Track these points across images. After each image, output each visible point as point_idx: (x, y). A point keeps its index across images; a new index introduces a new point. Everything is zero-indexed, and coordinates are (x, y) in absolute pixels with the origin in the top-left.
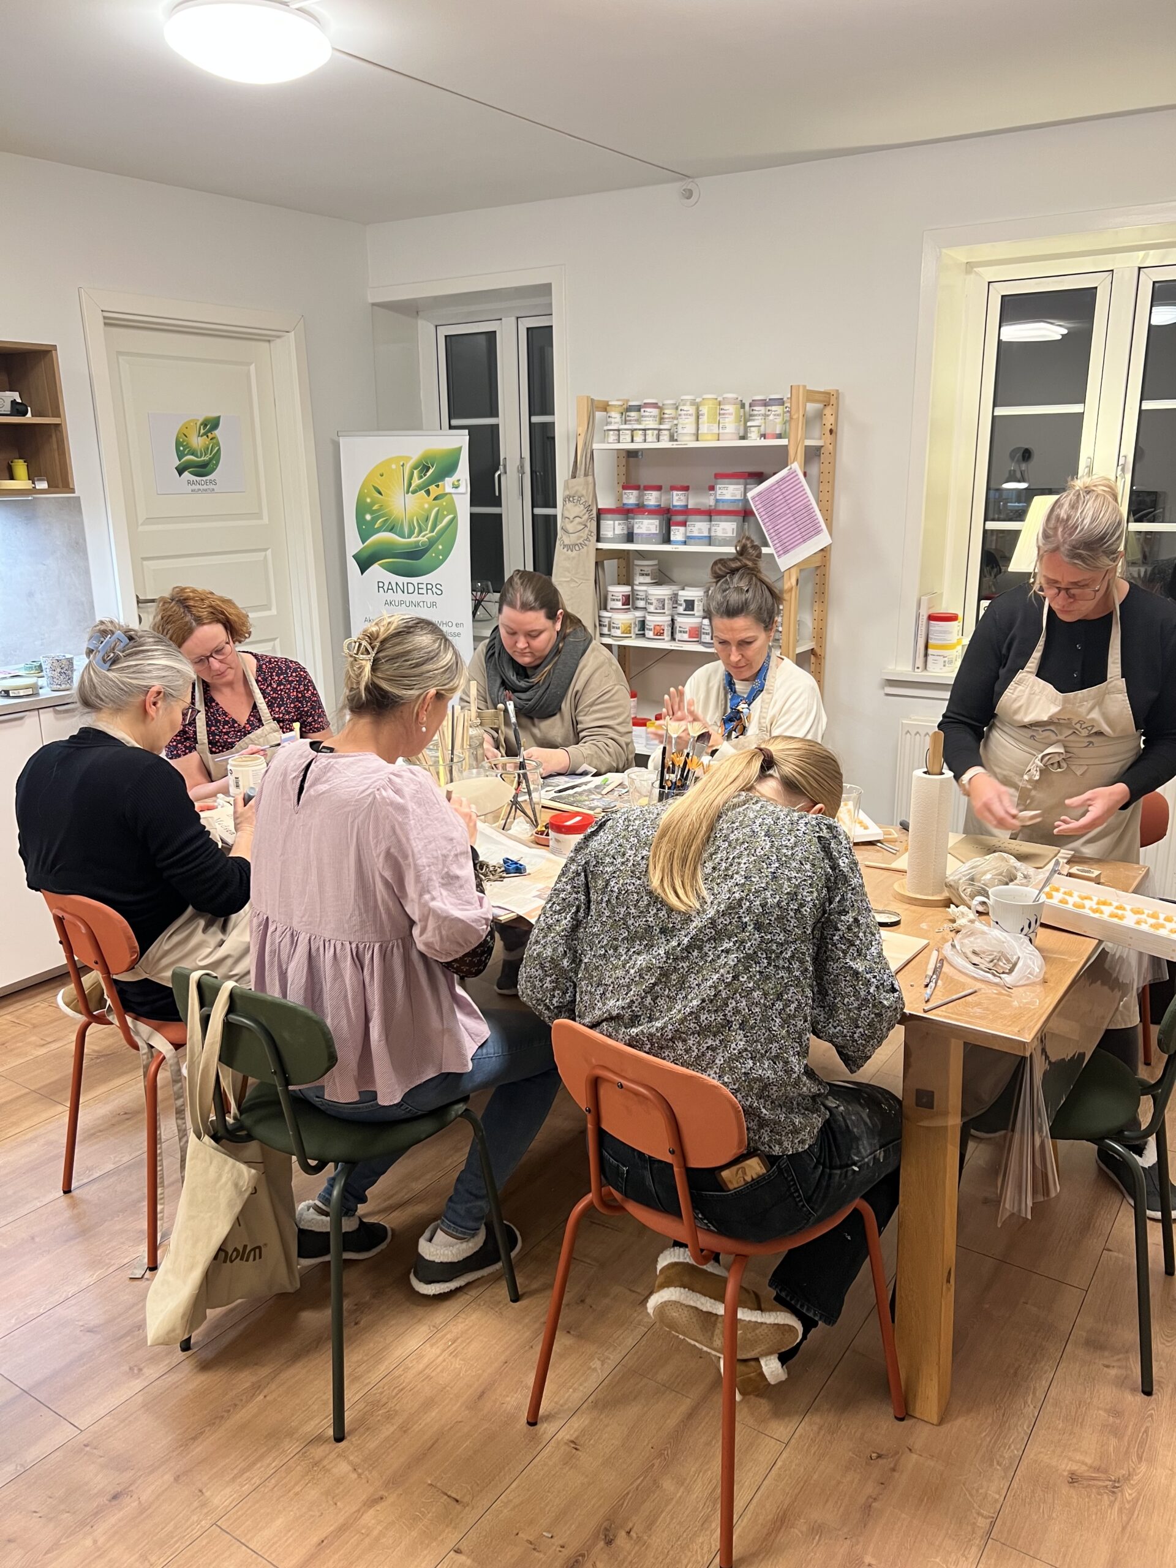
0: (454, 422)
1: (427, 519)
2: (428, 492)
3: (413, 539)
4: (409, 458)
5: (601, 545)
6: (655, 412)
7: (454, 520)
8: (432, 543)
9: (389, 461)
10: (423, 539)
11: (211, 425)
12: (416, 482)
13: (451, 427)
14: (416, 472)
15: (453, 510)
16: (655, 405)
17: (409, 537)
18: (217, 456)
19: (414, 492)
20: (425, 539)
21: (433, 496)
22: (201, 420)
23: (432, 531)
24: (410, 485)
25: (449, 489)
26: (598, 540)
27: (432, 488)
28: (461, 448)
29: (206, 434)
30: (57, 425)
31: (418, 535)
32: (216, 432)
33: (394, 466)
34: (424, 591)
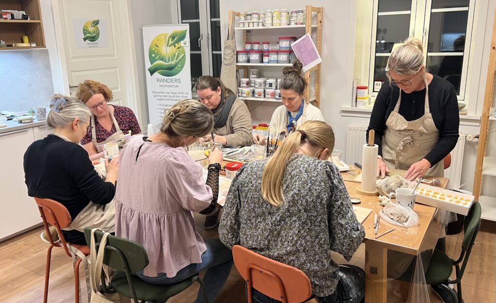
0: (183, 21)
1: (175, 56)
2: (175, 46)
3: (169, 63)
4: (168, 34)
5: (238, 64)
6: (257, 16)
7: (184, 56)
8: (176, 64)
9: (161, 35)
10: (173, 63)
11: (96, 23)
12: (170, 42)
13: (182, 23)
14: (170, 39)
15: (184, 52)
16: (257, 14)
17: (168, 62)
18: (98, 34)
19: (170, 46)
20: (174, 63)
21: (176, 47)
22: (92, 21)
23: (177, 60)
24: (168, 43)
25: (182, 45)
26: (237, 62)
27: (176, 45)
28: (186, 30)
29: (94, 26)
30: (39, 23)
31: (172, 61)
32: (98, 26)
33: (162, 37)
34: (174, 82)
